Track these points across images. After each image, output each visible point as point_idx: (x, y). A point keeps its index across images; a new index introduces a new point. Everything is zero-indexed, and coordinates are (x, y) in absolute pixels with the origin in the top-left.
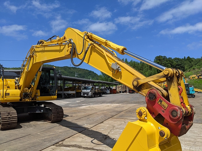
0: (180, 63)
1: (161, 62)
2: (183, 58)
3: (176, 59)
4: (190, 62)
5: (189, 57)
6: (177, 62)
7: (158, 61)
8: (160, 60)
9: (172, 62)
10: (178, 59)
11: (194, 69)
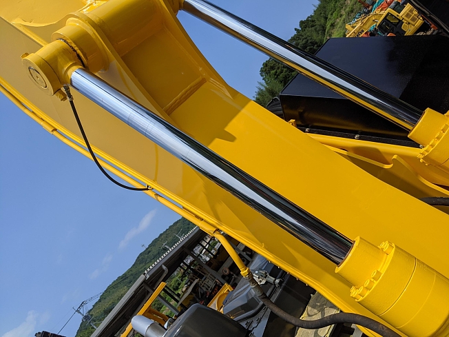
1: (278, 68)
2: (295, 33)
4: (312, 26)
5: (302, 23)
7: (273, 72)
8: (272, 68)
10: (294, 39)
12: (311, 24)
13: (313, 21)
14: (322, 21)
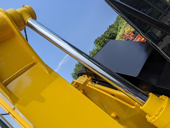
0: (110, 33)
1: (100, 42)
2: (107, 29)
3: (105, 33)
4: (113, 28)
5: (110, 26)
6: (108, 34)
7: (98, 43)
8: (98, 41)
9: (106, 36)
10: (106, 32)
11: (120, 28)
12: (113, 27)
13: (114, 26)
14: (117, 26)
